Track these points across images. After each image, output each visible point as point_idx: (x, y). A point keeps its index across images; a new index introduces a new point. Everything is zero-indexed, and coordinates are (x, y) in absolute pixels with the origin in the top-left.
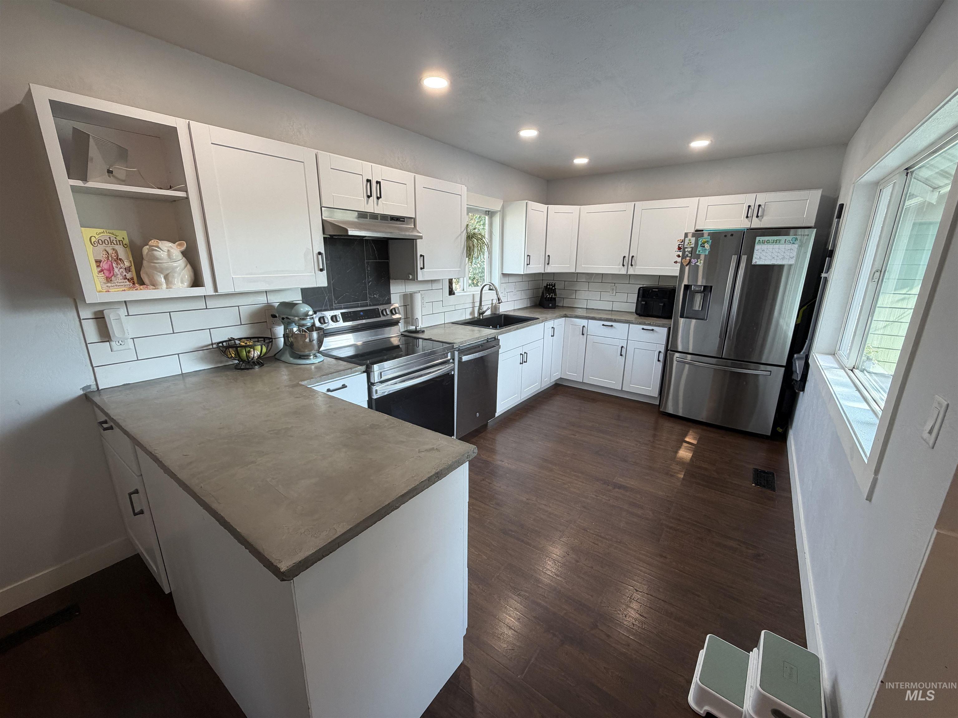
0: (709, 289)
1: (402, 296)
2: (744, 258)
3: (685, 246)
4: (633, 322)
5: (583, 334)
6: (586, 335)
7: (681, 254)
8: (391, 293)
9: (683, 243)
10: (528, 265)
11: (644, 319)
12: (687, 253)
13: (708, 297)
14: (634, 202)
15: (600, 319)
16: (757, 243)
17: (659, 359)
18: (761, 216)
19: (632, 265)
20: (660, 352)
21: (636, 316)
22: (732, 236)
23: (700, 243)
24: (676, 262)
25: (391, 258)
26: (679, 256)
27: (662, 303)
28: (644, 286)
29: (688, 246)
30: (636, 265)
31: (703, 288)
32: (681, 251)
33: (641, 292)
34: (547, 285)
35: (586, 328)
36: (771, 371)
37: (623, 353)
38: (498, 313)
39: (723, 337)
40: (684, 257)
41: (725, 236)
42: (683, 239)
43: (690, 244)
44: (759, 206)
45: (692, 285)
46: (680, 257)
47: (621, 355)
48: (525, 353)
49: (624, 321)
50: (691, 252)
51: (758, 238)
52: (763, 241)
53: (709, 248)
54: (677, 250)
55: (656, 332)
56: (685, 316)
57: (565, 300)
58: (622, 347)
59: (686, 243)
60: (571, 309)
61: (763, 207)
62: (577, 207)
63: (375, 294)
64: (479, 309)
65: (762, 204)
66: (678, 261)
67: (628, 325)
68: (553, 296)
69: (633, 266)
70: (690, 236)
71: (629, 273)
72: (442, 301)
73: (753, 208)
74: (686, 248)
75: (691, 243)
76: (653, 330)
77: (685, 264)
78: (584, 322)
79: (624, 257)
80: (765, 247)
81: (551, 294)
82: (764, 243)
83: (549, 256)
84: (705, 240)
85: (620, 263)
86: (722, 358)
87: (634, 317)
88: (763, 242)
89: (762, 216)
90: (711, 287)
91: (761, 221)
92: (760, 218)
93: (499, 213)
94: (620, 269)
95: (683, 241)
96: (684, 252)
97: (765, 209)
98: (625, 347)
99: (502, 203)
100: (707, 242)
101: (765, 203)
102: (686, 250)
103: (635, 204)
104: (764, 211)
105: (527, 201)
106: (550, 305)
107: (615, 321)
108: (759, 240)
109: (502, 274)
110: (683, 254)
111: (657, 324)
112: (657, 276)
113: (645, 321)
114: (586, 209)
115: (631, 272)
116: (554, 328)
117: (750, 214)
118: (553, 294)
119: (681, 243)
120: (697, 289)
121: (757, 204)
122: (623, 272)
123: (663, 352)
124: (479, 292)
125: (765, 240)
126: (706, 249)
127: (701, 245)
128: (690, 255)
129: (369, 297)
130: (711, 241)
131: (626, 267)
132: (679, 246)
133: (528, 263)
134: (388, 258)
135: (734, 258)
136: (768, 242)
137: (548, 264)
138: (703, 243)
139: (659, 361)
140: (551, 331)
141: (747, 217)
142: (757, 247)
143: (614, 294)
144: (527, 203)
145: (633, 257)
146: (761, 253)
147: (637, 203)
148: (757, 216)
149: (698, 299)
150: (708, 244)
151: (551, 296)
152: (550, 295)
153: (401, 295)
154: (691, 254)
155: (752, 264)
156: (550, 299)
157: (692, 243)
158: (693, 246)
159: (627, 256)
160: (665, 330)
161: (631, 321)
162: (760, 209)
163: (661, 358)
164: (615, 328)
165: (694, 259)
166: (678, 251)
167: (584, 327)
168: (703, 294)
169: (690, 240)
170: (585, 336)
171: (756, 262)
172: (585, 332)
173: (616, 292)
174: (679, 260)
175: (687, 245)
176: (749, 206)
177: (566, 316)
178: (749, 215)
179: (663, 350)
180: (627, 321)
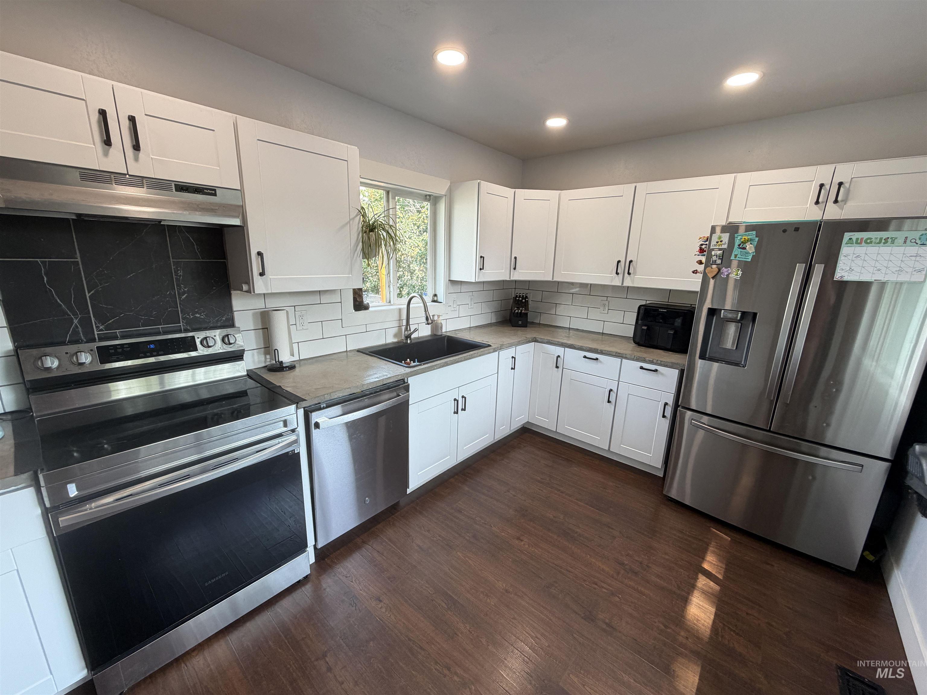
0: (750, 317)
1: (259, 314)
2: (818, 270)
3: (711, 248)
4: (628, 356)
5: (557, 367)
6: (562, 368)
7: (703, 259)
8: (234, 309)
9: (707, 243)
10: (481, 269)
11: (645, 352)
12: (714, 258)
13: (749, 328)
14: (635, 184)
15: (581, 349)
16: (846, 244)
17: (665, 414)
18: (842, 201)
19: (629, 273)
20: (666, 404)
21: (633, 345)
22: (798, 231)
23: (737, 242)
24: (695, 272)
25: (229, 257)
26: (700, 262)
27: (672, 329)
28: (648, 302)
29: (717, 247)
30: (635, 273)
31: (740, 315)
32: (704, 255)
33: (642, 312)
34: (517, 296)
35: (561, 358)
36: (862, 466)
37: (612, 399)
38: (440, 333)
39: (774, 398)
40: (708, 264)
41: (784, 231)
42: (709, 235)
43: (720, 243)
44: (840, 184)
45: (721, 310)
46: (703, 264)
47: (609, 402)
48: (463, 397)
49: (614, 354)
50: (722, 257)
51: (847, 236)
52: (857, 239)
53: (754, 251)
54: (698, 253)
55: (662, 374)
56: (707, 356)
57: (543, 316)
58: (611, 390)
59: (713, 242)
60: (547, 329)
61: (847, 185)
62: (556, 193)
63: (197, 313)
64: (406, 329)
65: (846, 180)
66: (699, 270)
67: (620, 360)
68: (523, 311)
69: (632, 275)
70: (718, 230)
71: (625, 285)
72: (342, 319)
73: (828, 189)
74: (713, 250)
75: (721, 241)
76: (656, 371)
77: (710, 275)
78: (559, 351)
79: (619, 262)
80: (860, 250)
81: (521, 309)
82: (861, 243)
83: (515, 258)
84: (746, 237)
85: (612, 270)
86: (769, 431)
87: (629, 348)
88: (859, 242)
89: (845, 201)
90: (755, 315)
91: (842, 209)
92: (840, 203)
93: (444, 198)
94: (612, 279)
95: (709, 239)
96: (709, 257)
97: (851, 189)
98: (616, 391)
99: (449, 184)
100: (751, 240)
101: (852, 178)
102: (713, 253)
103: (636, 187)
104: (848, 191)
105: (479, 181)
106: (520, 323)
107: (602, 353)
108: (850, 239)
109: (449, 280)
110: (708, 260)
111: (663, 363)
112: (667, 290)
113: (645, 355)
114: (568, 194)
115: (628, 282)
116: (515, 358)
117: (824, 198)
118: (523, 309)
119: (705, 242)
120: (730, 315)
121: (836, 181)
122: (617, 282)
123: (671, 405)
124: (406, 306)
125: (862, 239)
126: (747, 253)
127: (739, 245)
128: (719, 262)
129: (183, 319)
130: (757, 239)
131: (621, 276)
132: (700, 248)
133: (482, 268)
134: (223, 255)
135: (800, 269)
136: (869, 241)
137: (515, 269)
138: (742, 242)
139: (664, 416)
140: (510, 361)
141: (817, 203)
142: (845, 250)
143: (606, 312)
144: (479, 183)
145: (631, 262)
146: (853, 260)
147: (638, 185)
148: (836, 201)
149: (732, 330)
150: (751, 244)
151: (520, 311)
152: (518, 310)
153: (257, 313)
154: (722, 260)
155: (835, 279)
156: (519, 315)
157: (723, 242)
158: (725, 246)
159: (623, 260)
160: (675, 373)
161: (624, 356)
162: (842, 189)
163: (669, 412)
164: (601, 362)
165: (726, 268)
166: (699, 255)
167: (559, 356)
168: (740, 324)
169: (720, 237)
170: (560, 369)
171: (842, 277)
172: (560, 364)
173: (609, 309)
174: (701, 268)
175: (715, 245)
176: (822, 186)
177: (535, 340)
178: (820, 200)
179: (671, 401)
180: (619, 355)
